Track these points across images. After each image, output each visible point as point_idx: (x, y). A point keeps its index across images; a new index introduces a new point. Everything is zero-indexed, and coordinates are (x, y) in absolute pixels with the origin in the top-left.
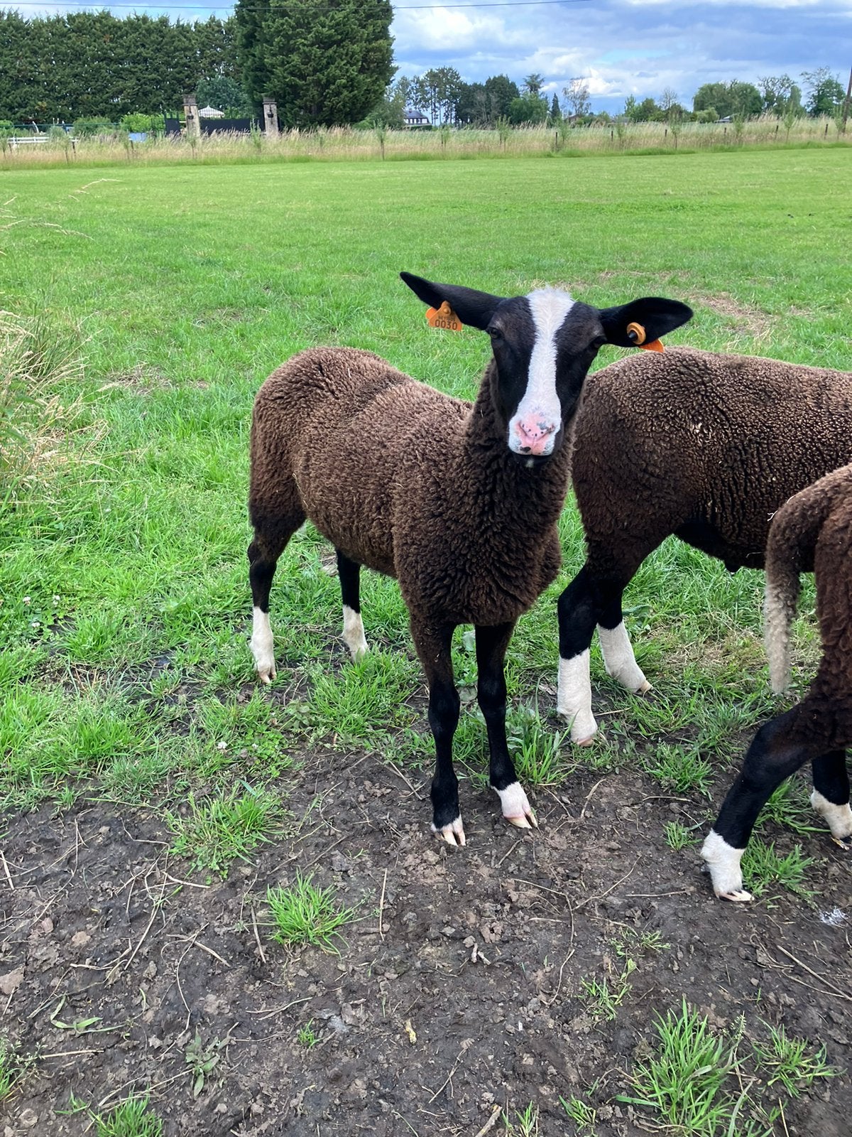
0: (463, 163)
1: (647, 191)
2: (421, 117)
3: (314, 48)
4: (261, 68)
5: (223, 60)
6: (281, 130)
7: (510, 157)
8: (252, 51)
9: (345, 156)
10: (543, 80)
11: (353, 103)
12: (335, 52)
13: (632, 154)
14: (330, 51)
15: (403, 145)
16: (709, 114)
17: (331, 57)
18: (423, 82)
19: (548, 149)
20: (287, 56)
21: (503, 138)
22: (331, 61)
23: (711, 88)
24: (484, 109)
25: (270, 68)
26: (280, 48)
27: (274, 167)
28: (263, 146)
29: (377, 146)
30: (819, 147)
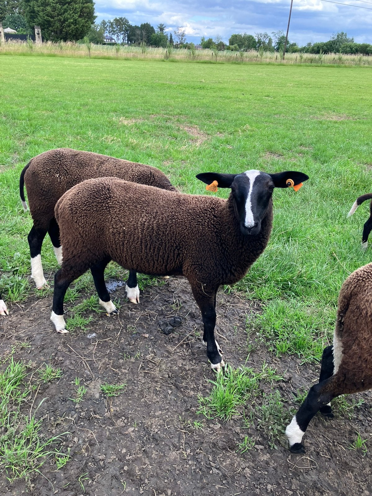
0: (125, 62)
1: (195, 79)
2: (112, 39)
3: (58, 4)
4: (33, 12)
5: (18, 6)
6: (43, 41)
7: (146, 60)
8: (29, 4)
9: (72, 55)
10: (165, 27)
11: (76, 31)
12: (67, 7)
13: (198, 63)
14: (65, 7)
15: (99, 52)
16: (235, 47)
17: (65, 9)
18: (112, 23)
19: (163, 58)
20: (45, 7)
21: (143, 52)
22: (66, 11)
23: (236, 36)
24: (140, 38)
25: (37, 12)
26: (42, 3)
27: (39, 58)
28: (33, 48)
29: (87, 52)
30: (274, 65)
